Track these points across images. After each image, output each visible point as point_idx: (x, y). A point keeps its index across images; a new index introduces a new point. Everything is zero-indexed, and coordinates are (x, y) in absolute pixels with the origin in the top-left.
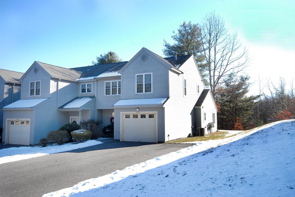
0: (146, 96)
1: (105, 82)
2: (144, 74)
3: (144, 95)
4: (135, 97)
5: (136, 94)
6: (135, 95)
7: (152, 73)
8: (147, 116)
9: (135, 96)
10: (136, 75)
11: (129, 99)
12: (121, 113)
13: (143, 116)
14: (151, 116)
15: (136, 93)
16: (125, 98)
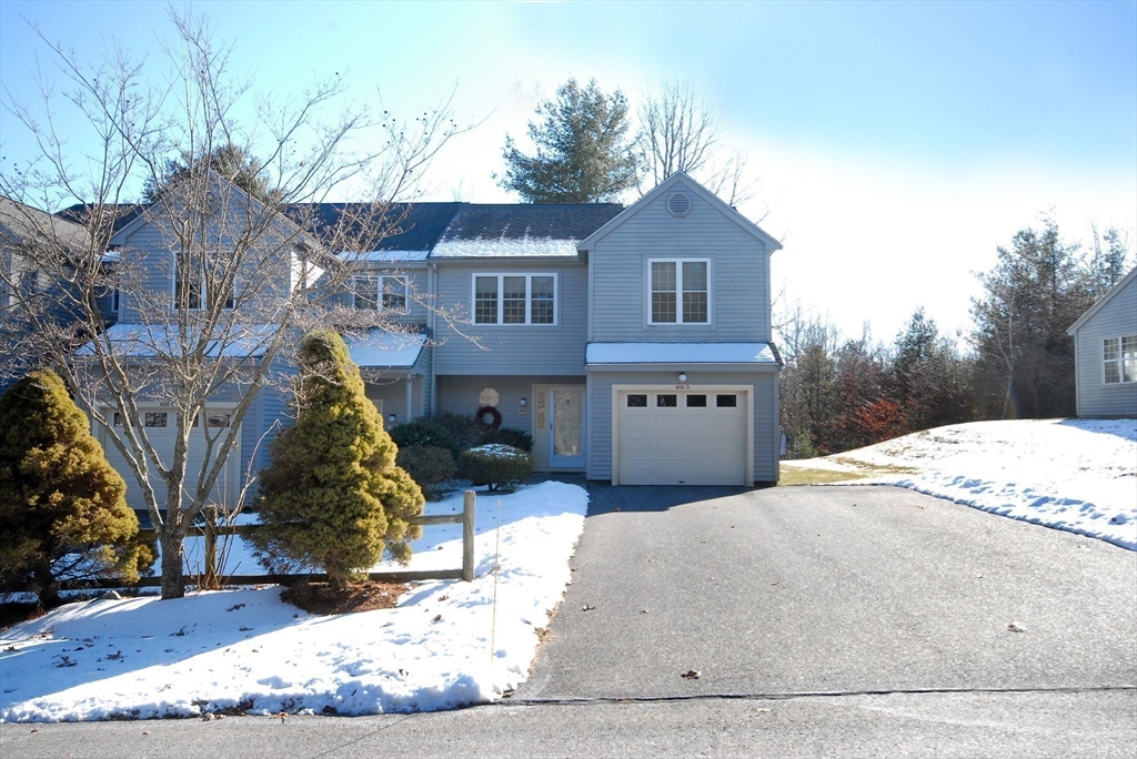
0: (684, 334)
1: (474, 275)
2: (679, 262)
3: (680, 330)
4: (645, 334)
5: (649, 326)
6: (645, 328)
7: (708, 261)
8: (711, 401)
9: (643, 332)
10: (650, 260)
11: (621, 342)
12: (615, 388)
13: (697, 401)
14: (726, 401)
15: (650, 322)
16: (607, 339)
